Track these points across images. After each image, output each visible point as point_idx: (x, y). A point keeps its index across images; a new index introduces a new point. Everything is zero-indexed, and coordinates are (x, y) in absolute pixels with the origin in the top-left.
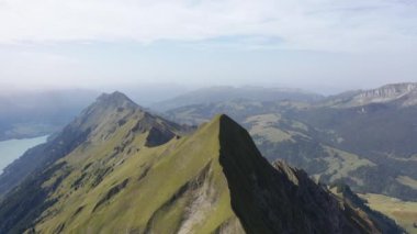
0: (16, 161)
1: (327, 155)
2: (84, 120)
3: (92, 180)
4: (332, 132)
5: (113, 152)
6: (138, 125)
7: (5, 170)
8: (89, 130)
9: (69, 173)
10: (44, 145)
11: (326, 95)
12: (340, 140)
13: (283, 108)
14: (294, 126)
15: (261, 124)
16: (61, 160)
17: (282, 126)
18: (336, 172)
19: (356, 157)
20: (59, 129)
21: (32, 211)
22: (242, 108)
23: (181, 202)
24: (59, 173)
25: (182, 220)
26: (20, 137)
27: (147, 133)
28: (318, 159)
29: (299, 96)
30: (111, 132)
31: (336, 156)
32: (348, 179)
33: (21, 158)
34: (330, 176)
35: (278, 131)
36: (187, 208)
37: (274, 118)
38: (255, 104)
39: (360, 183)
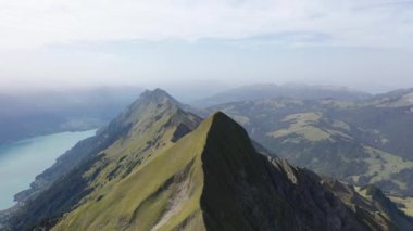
0: (68, 152)
1: (368, 156)
2: (128, 115)
3: (124, 172)
4: (376, 132)
5: (146, 146)
6: (170, 121)
7: (58, 160)
8: (130, 125)
9: (107, 164)
10: (93, 137)
11: (374, 93)
12: (384, 141)
13: (325, 106)
14: (335, 125)
15: (301, 122)
16: (101, 153)
17: (321, 125)
18: (376, 174)
19: (400, 159)
20: (106, 123)
21: (72, 198)
22: (283, 106)
23: (166, 194)
24: (98, 164)
25: (164, 211)
26: (73, 130)
27: (175, 129)
28: (358, 160)
29: (343, 94)
30: (148, 127)
31: (378, 157)
32: (390, 182)
33: (73, 149)
34: (370, 178)
35: (317, 130)
36: (170, 200)
37: (315, 117)
38: (296, 102)
39: (403, 186)
